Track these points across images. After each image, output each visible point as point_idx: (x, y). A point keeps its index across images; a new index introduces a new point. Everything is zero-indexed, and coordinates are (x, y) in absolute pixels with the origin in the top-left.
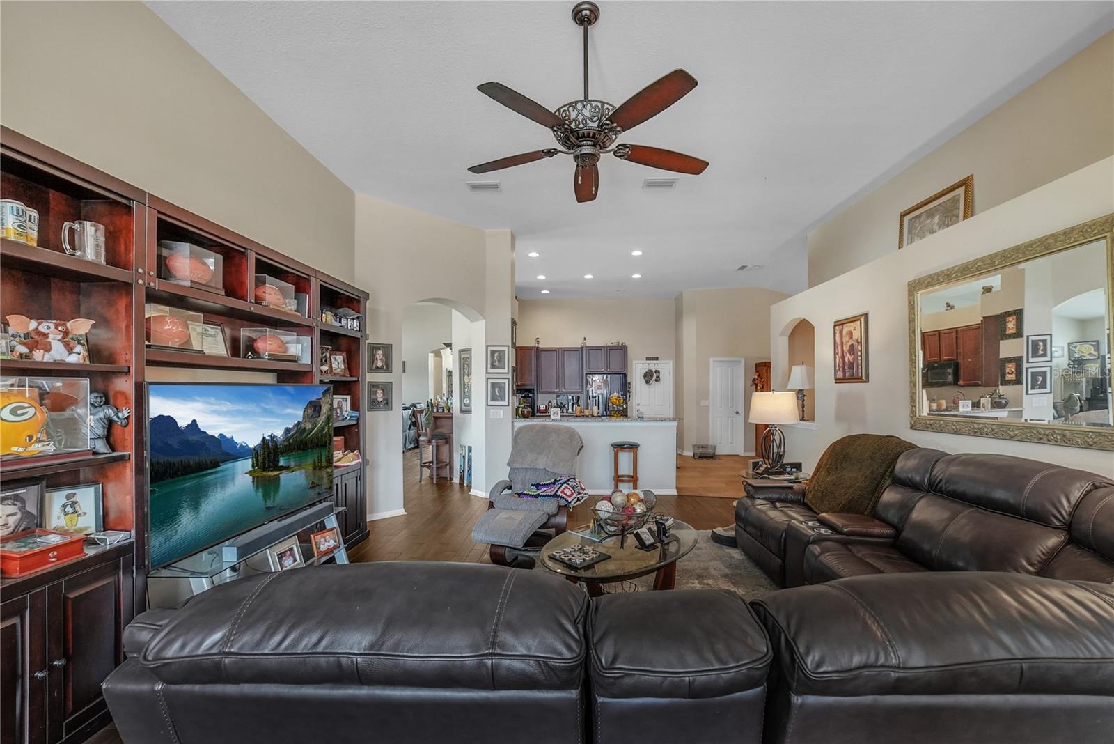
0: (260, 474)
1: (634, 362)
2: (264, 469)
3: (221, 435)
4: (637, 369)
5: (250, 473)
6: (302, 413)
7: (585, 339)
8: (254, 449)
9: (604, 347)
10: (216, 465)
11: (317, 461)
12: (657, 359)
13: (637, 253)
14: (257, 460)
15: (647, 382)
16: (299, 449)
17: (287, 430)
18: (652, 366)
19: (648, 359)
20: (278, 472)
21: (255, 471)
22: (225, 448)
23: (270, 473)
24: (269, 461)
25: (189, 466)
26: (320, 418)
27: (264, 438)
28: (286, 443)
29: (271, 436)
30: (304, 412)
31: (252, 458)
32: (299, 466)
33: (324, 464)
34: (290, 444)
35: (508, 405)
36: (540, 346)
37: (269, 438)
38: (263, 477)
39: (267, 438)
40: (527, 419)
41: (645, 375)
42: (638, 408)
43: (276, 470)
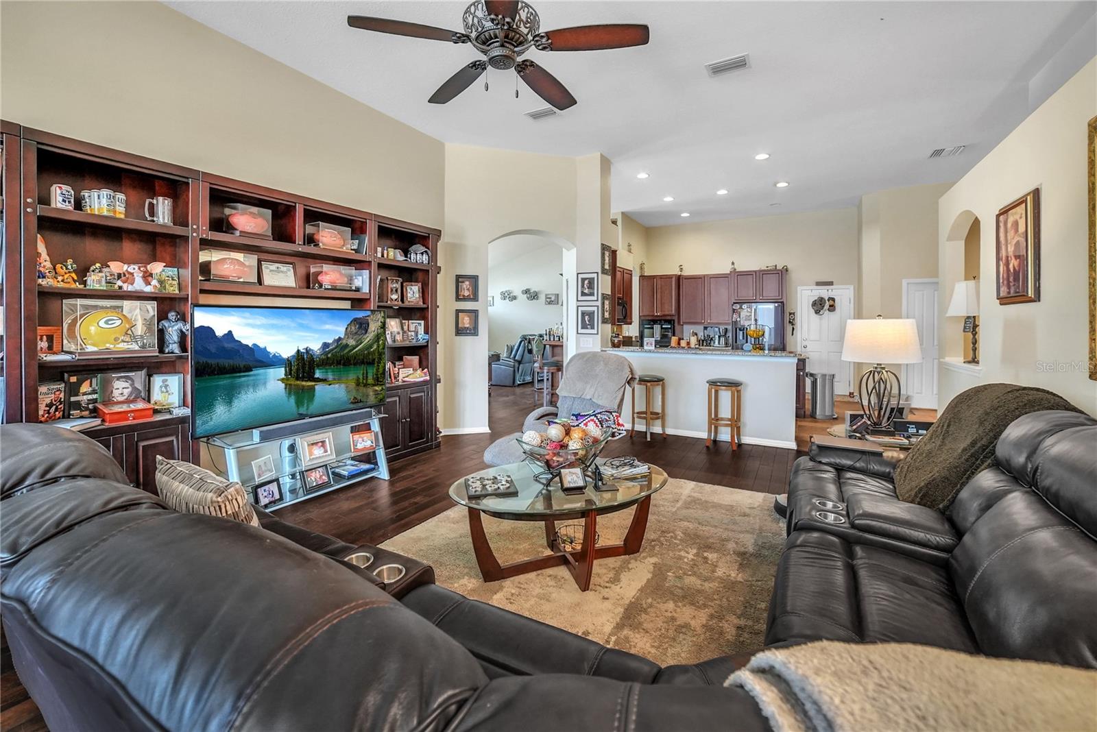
0: (293, 382)
1: (799, 288)
2: (298, 379)
3: (254, 345)
4: (803, 297)
5: (282, 380)
6: (345, 329)
7: (733, 263)
8: (288, 359)
9: (755, 272)
10: (249, 369)
11: (361, 377)
12: (831, 283)
13: (762, 156)
14: (291, 370)
15: (817, 312)
16: (339, 363)
17: (325, 345)
18: (824, 292)
19: (818, 284)
20: (313, 383)
21: (288, 379)
22: (258, 356)
23: (304, 383)
24: (304, 372)
25: (225, 368)
26: (367, 335)
27: (298, 351)
28: (323, 357)
29: (306, 349)
30: (347, 329)
31: (286, 367)
32: (338, 380)
33: (370, 381)
34: (328, 358)
35: (598, 334)
36: (683, 274)
37: (304, 351)
38: (297, 385)
39: (302, 351)
40: (616, 349)
41: (814, 304)
42: (804, 343)
43: (311, 381)
